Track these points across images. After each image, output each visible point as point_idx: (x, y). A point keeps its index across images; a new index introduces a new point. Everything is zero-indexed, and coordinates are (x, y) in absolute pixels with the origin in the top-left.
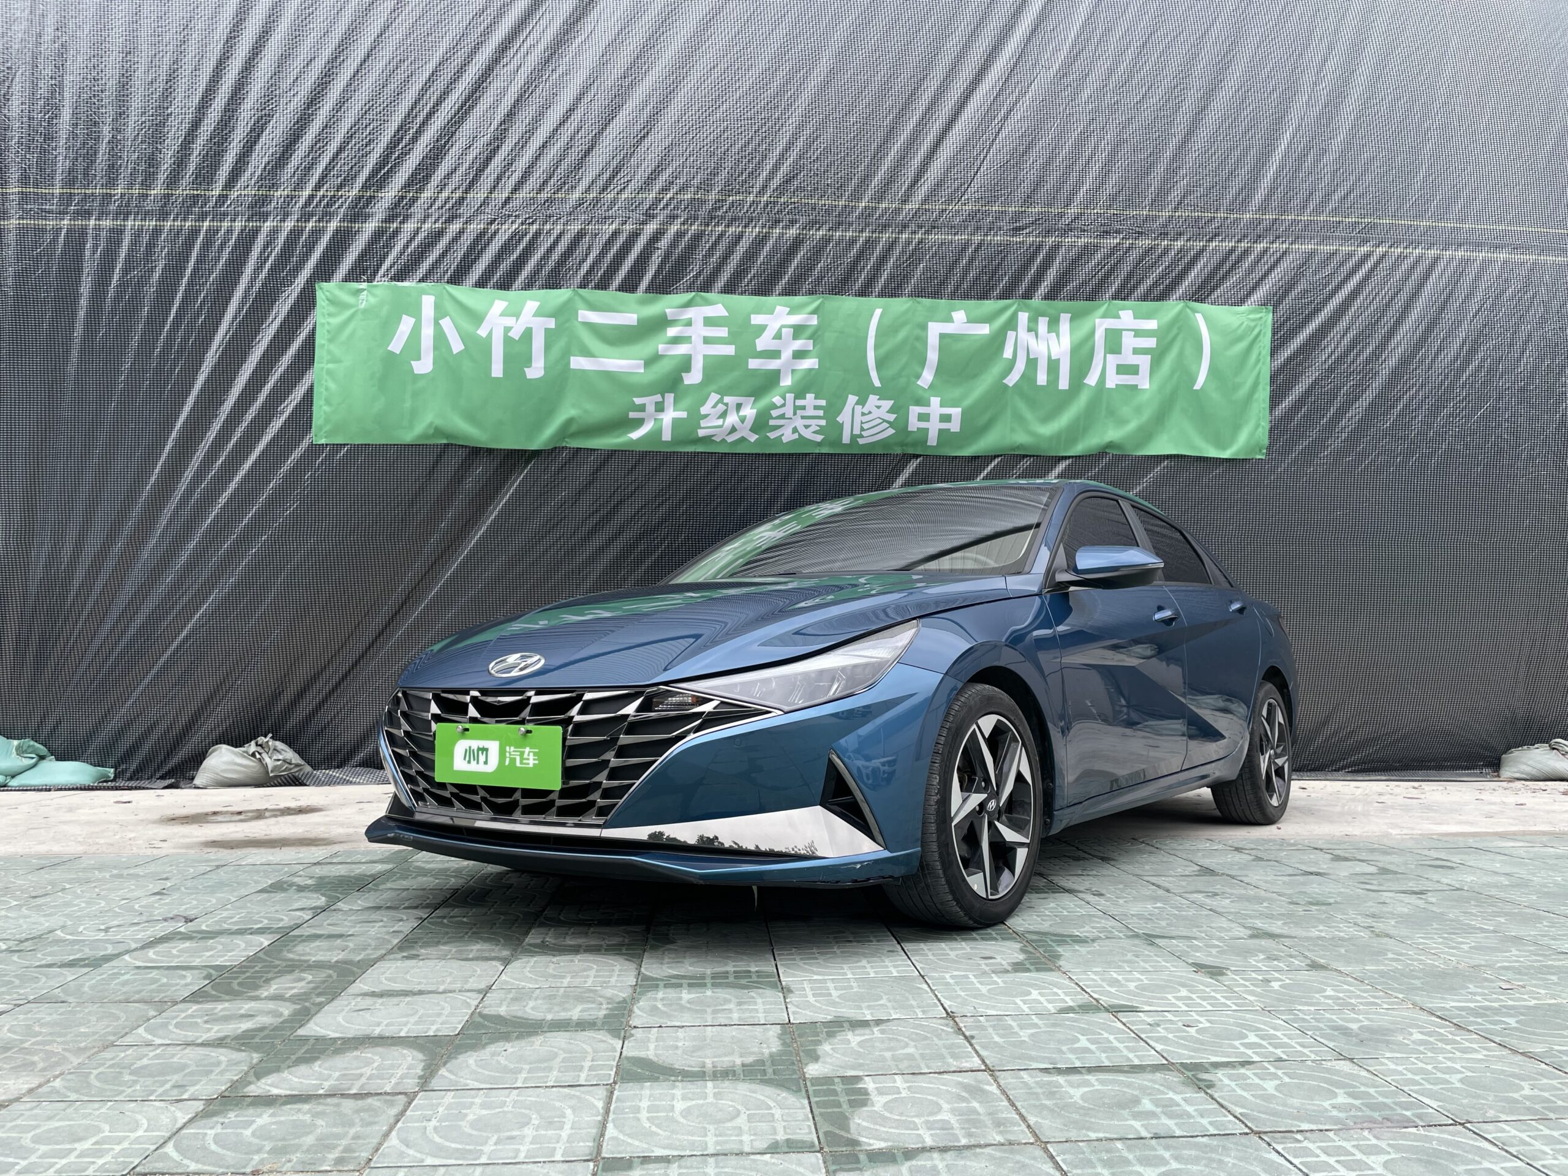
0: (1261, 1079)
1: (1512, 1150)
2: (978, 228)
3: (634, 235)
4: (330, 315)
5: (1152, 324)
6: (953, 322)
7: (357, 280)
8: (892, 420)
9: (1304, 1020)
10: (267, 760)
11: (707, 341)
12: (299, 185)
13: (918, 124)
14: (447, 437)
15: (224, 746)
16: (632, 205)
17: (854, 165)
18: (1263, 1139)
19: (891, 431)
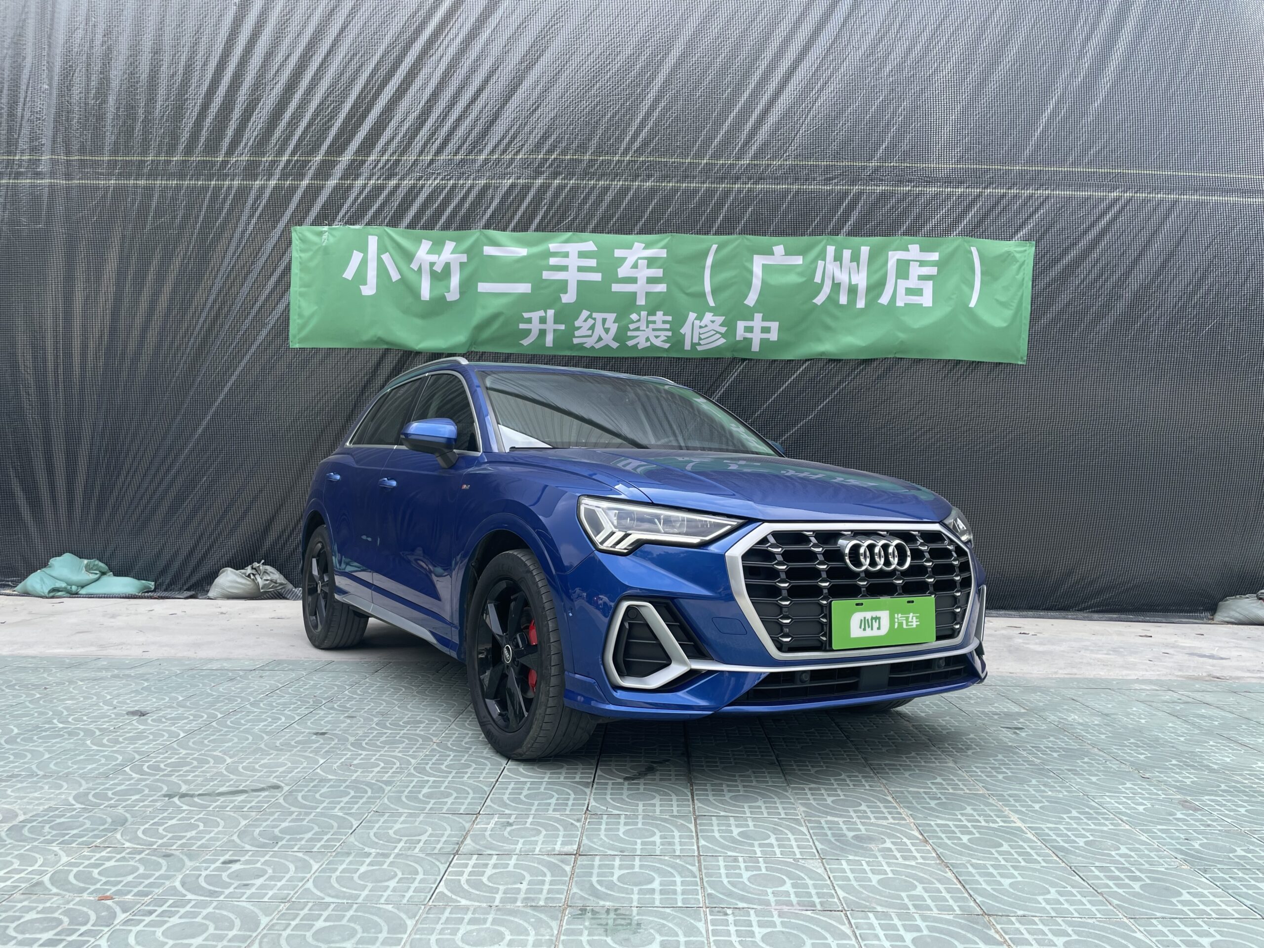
2: (797, 179)
3: (527, 188)
4: (302, 251)
5: (935, 256)
7: (321, 224)
8: (723, 332)
10: (259, 580)
11: (581, 269)
12: (280, 153)
13: (751, 95)
14: (387, 343)
15: (229, 569)
16: (526, 164)
17: (699, 130)
19: (723, 341)
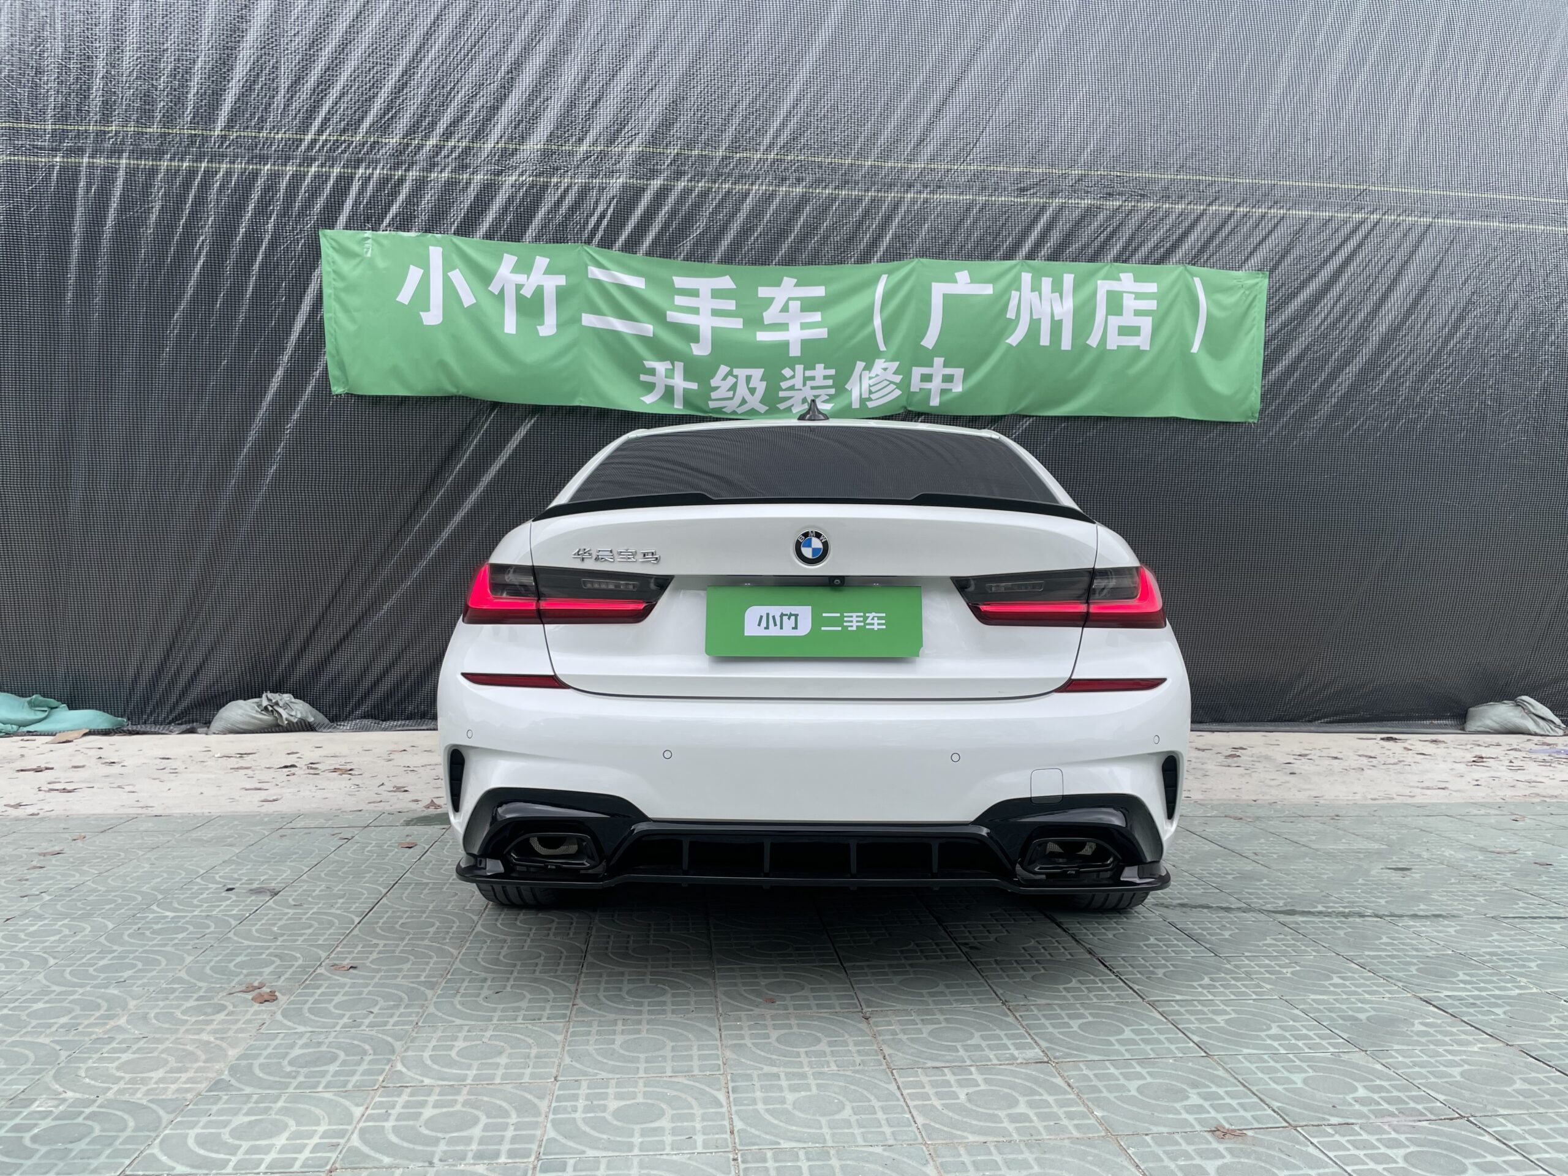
0: (1291, 1072)
1: (1511, 1144)
6: (956, 282)
9: (1319, 1011)
18: (1301, 1133)
